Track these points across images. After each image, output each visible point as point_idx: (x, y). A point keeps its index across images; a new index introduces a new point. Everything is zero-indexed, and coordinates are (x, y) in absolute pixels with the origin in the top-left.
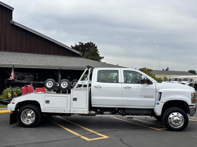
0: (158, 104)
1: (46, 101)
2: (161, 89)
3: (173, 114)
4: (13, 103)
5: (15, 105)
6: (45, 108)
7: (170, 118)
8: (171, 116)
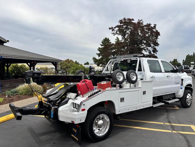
0: (181, 88)
1: (121, 98)
2: (183, 76)
3: (188, 95)
4: (83, 110)
5: (86, 112)
6: (120, 109)
7: (187, 98)
8: (188, 97)
